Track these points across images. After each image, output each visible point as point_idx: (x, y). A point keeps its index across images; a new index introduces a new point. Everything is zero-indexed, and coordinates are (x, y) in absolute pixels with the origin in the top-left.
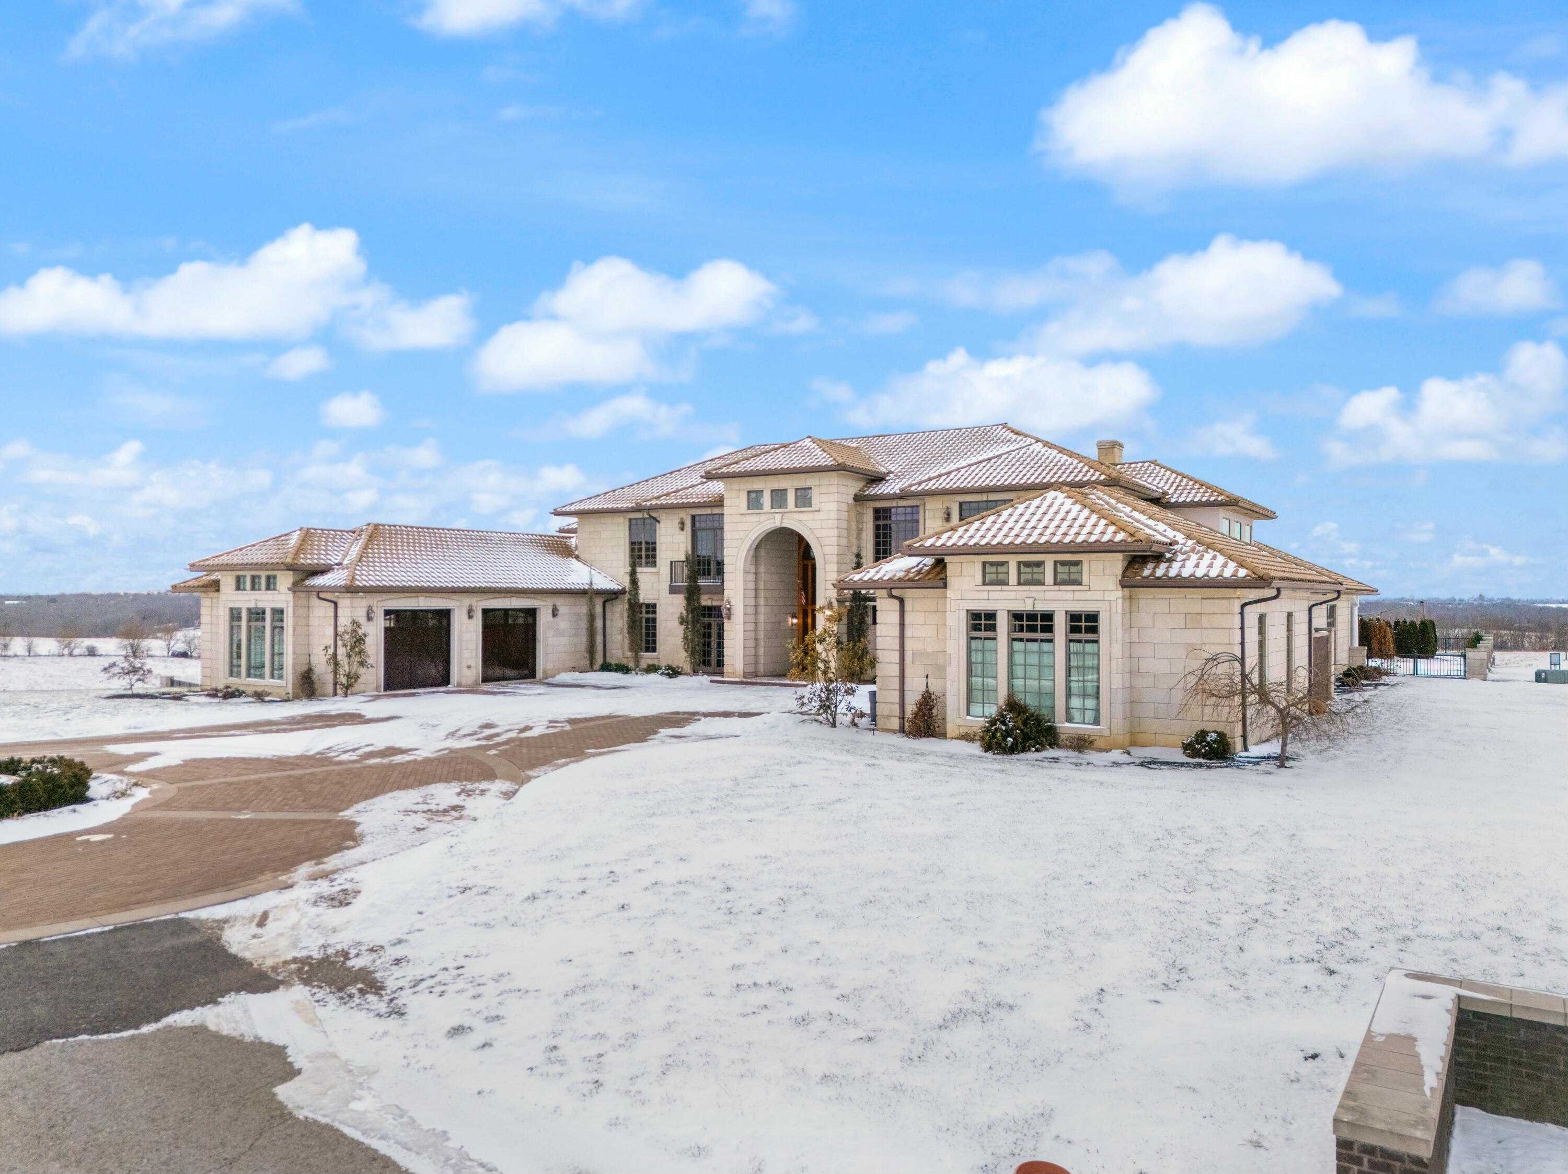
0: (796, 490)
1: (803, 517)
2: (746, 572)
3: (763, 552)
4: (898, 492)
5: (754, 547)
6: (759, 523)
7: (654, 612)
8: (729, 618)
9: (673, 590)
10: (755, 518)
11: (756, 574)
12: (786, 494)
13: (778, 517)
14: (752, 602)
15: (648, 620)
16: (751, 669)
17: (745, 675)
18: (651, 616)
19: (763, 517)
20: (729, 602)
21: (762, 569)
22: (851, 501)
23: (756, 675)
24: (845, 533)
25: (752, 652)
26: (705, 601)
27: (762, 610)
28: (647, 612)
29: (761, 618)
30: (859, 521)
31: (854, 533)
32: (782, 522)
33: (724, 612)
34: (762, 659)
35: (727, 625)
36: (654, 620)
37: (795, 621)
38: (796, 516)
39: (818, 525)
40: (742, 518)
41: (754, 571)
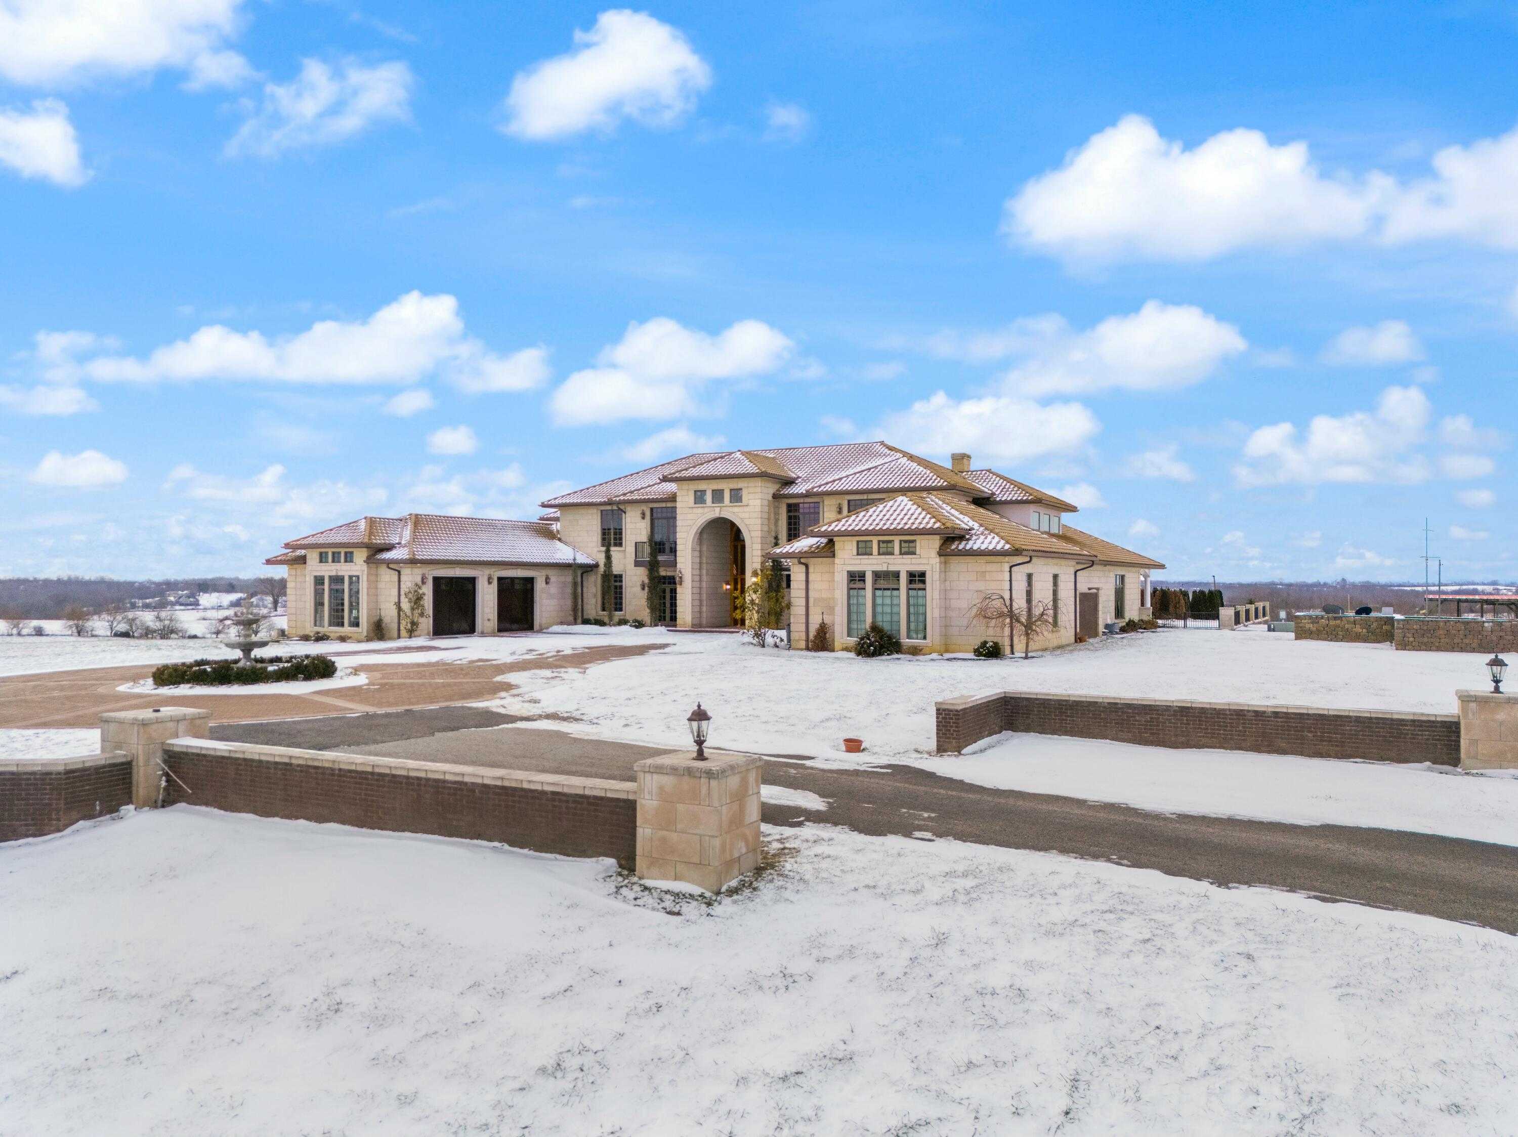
0: (731, 490)
1: (736, 510)
2: (693, 550)
3: (705, 536)
4: (804, 492)
5: (699, 531)
6: (703, 514)
7: (621, 581)
8: (681, 584)
9: (637, 564)
10: (700, 511)
11: (700, 551)
12: (723, 493)
13: (718, 510)
14: (697, 572)
15: (616, 587)
16: (696, 621)
17: (693, 625)
18: (618, 584)
19: (706, 510)
20: (681, 573)
21: (705, 548)
22: (770, 498)
23: (700, 626)
24: (766, 522)
25: (697, 609)
26: (663, 572)
27: (705, 578)
28: (616, 581)
29: (704, 585)
30: (777, 514)
31: (772, 521)
32: (720, 513)
33: (677, 579)
34: (704, 615)
35: (679, 590)
36: (621, 587)
37: (728, 587)
38: (731, 509)
39: (747, 515)
40: (690, 510)
41: (698, 549)
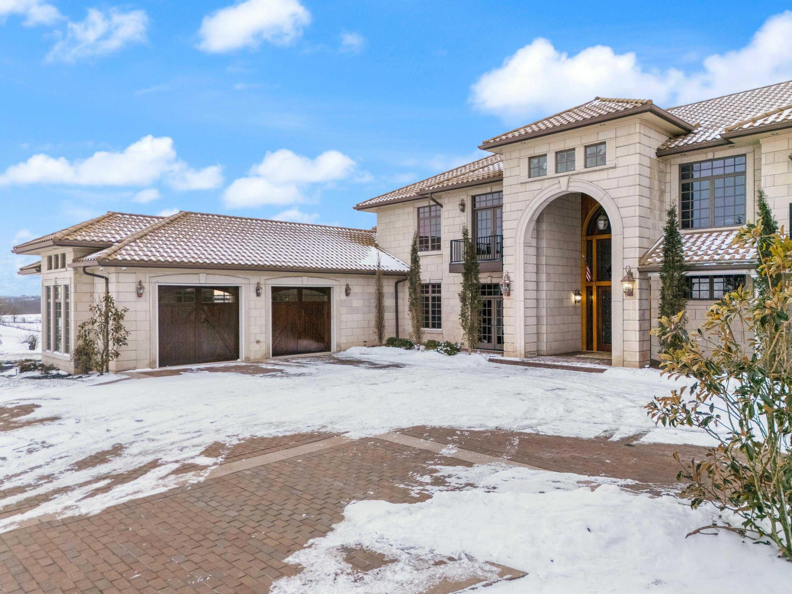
0: (586, 147)
1: (595, 177)
2: (526, 245)
3: (544, 226)
5: (536, 217)
6: (541, 190)
7: (439, 292)
8: (509, 295)
9: (453, 269)
10: (537, 186)
11: (538, 248)
12: (574, 155)
13: (564, 181)
14: (533, 277)
16: (533, 348)
17: (527, 354)
18: (436, 295)
19: (546, 184)
20: (508, 278)
21: (544, 244)
22: (654, 156)
23: (539, 354)
24: (646, 192)
25: (533, 330)
26: (484, 279)
27: (544, 286)
29: (543, 295)
30: (662, 181)
31: (657, 194)
32: (568, 186)
33: (503, 289)
34: (544, 338)
35: (506, 302)
36: (439, 299)
37: (578, 298)
38: (586, 177)
39: (613, 183)
40: (523, 188)
41: (535, 245)
